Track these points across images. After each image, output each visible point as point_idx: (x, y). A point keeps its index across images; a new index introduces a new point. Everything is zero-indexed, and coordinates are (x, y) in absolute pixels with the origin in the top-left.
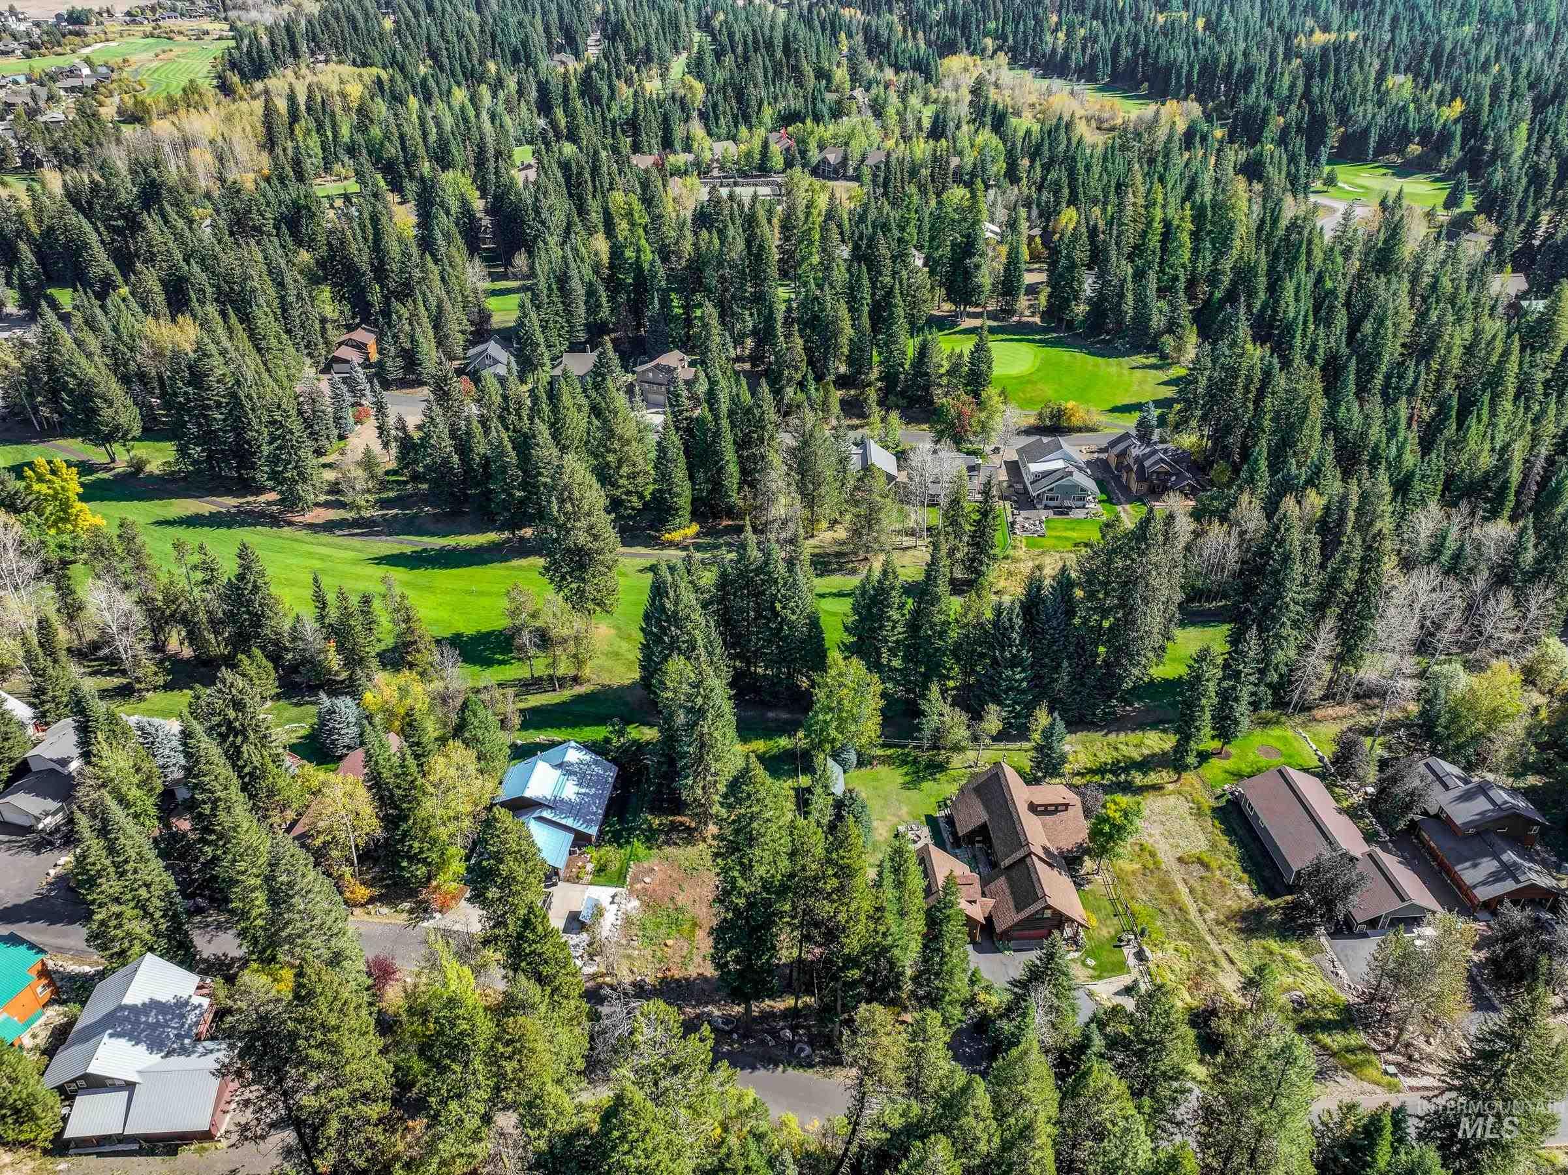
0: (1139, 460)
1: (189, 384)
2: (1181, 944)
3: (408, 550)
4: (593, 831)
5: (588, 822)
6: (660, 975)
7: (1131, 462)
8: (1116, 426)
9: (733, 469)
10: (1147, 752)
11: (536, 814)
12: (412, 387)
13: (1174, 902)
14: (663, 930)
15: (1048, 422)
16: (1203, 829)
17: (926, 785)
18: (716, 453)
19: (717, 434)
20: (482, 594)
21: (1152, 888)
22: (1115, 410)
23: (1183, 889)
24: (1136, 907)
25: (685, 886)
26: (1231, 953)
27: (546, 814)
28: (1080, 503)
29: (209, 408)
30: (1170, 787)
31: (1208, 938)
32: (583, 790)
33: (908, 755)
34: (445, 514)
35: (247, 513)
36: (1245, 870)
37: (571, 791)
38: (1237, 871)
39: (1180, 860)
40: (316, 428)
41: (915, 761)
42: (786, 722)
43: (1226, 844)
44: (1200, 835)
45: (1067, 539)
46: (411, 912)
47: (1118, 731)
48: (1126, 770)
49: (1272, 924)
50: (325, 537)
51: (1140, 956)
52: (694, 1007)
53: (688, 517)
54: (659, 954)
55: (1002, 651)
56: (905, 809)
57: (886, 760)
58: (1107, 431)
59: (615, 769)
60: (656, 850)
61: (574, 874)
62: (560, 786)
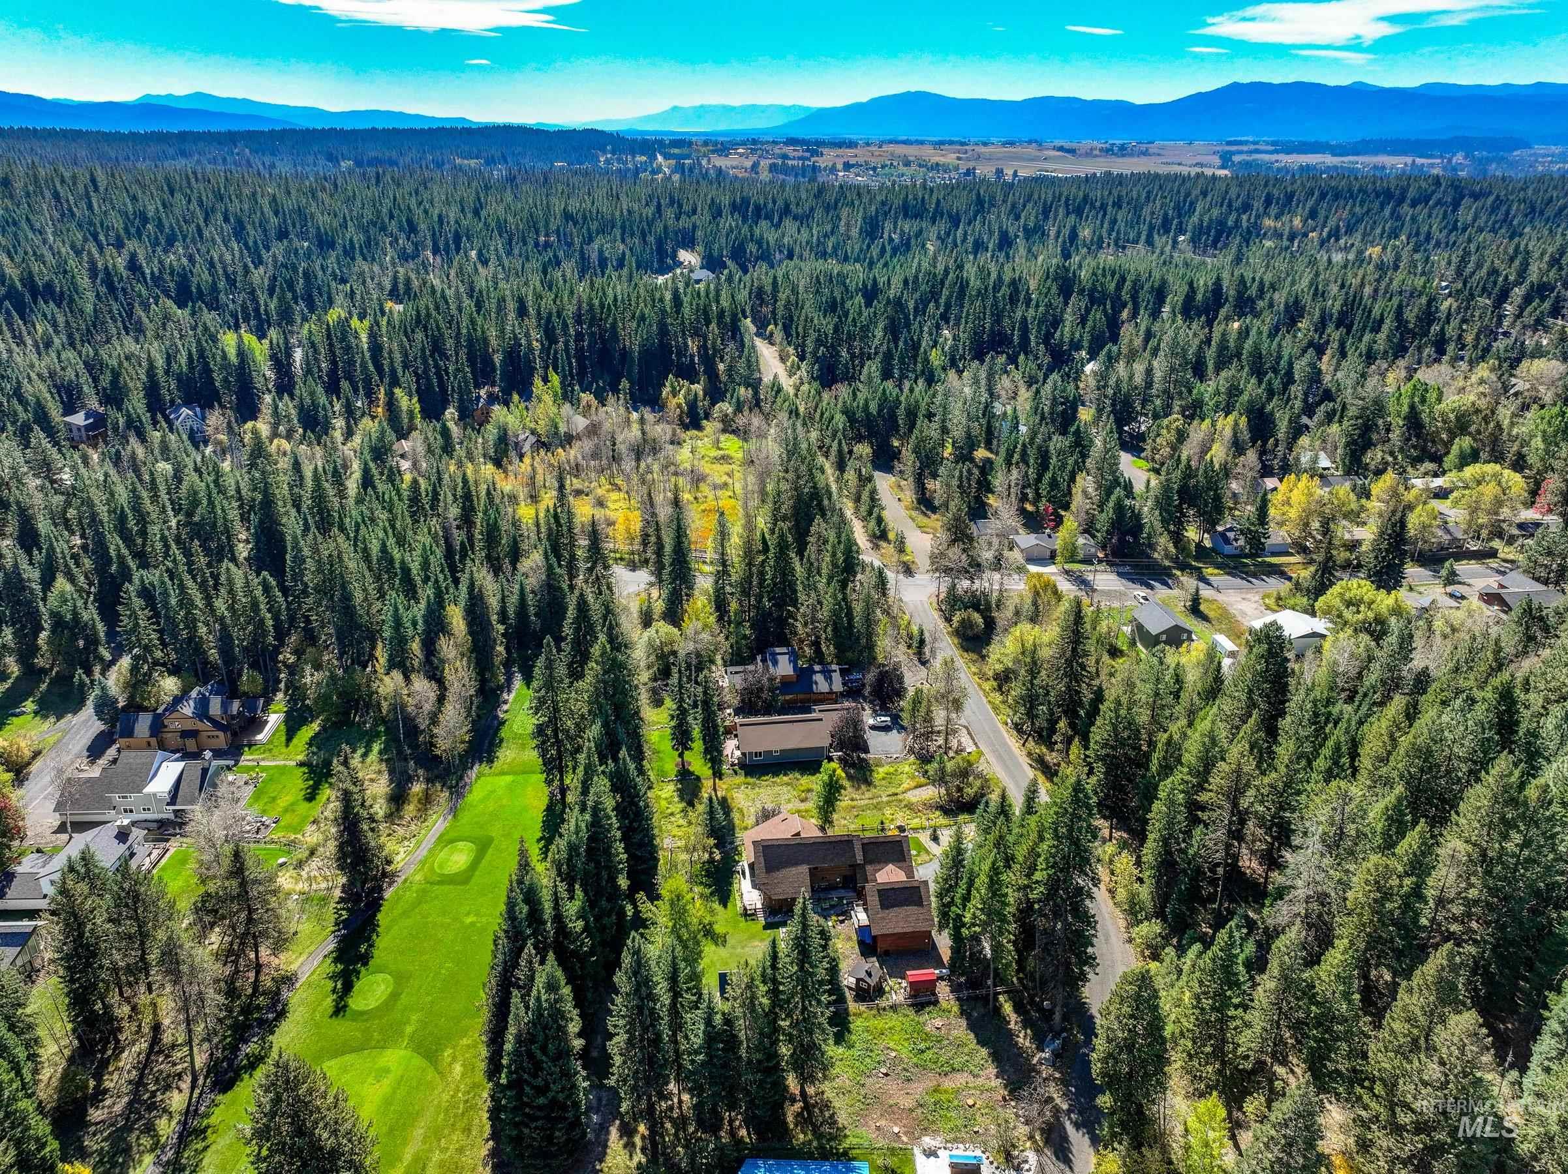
10: (676, 799)
17: (720, 929)
25: (891, 1102)
26: (889, 793)
43: (787, 778)
44: (777, 788)
49: (860, 773)
52: (1038, 1071)
60: (847, 1132)
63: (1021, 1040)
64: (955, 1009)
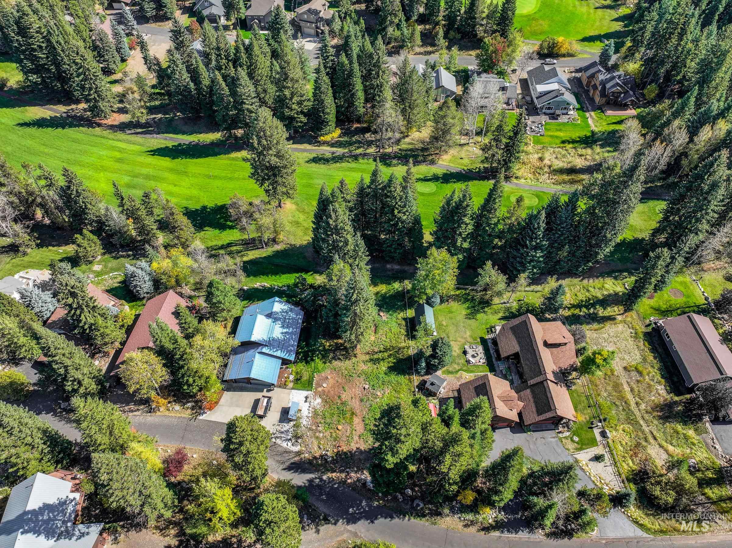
0: (603, 83)
1: (18, 34)
2: (627, 427)
3: (170, 144)
4: (292, 358)
5: (289, 352)
6: (335, 450)
7: (598, 84)
8: (586, 52)
9: (360, 95)
10: (606, 293)
11: (259, 350)
12: (162, 21)
13: (622, 398)
14: (335, 418)
15: (546, 51)
16: (638, 347)
17: (480, 316)
18: (350, 84)
19: (351, 74)
20: (215, 177)
21: (609, 388)
22: (585, 40)
23: (627, 388)
24: (601, 400)
25: (346, 388)
26: (655, 433)
27: (265, 350)
28: (565, 111)
29: (34, 50)
30: (619, 318)
31: (642, 422)
32: (285, 330)
33: (468, 294)
34: (189, 118)
35: (72, 117)
36: (663, 377)
37: (278, 332)
38: (658, 377)
39: (625, 368)
40: (106, 57)
41: (473, 299)
42: (398, 271)
43: (651, 358)
44: (637, 352)
45: (557, 137)
46: (193, 408)
47: (589, 277)
48: (593, 305)
49: (678, 413)
50: (120, 135)
51: (603, 434)
52: (356, 472)
53: (334, 125)
54: (334, 435)
55: (531, 241)
56: (468, 333)
57: (456, 298)
58: (580, 56)
59: (302, 313)
60: (328, 364)
61: (283, 382)
62: (271, 330)
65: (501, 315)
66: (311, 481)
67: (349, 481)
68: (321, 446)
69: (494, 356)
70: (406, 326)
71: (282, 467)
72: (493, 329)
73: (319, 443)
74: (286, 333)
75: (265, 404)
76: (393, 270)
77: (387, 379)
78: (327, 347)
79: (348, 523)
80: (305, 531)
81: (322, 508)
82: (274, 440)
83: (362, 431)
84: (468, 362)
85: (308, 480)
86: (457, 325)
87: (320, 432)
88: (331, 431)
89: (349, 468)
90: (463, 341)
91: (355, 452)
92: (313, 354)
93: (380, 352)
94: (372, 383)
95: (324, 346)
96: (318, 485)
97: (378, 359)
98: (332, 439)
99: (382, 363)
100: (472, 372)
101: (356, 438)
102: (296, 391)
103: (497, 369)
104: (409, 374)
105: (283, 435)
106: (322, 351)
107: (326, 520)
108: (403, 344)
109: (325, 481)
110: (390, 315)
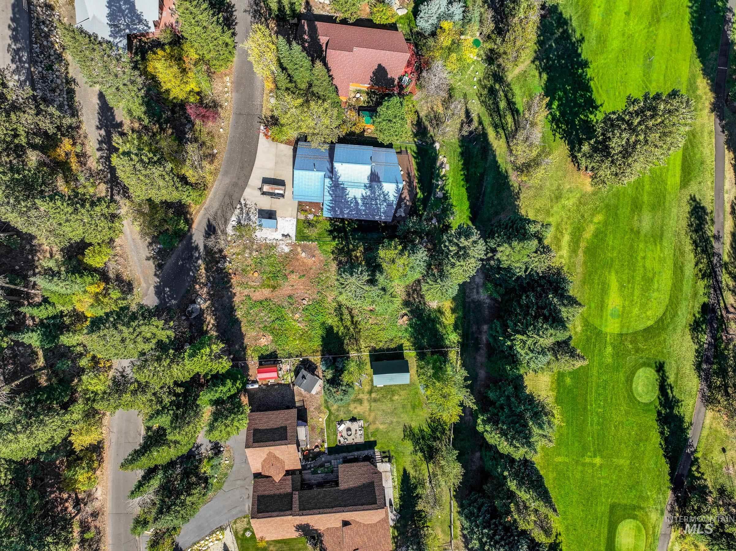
5: (333, 209)
6: (231, 271)
14: (268, 269)
25: (303, 279)
32: (360, 201)
37: (355, 193)
41: (435, 438)
52: (208, 293)
54: (249, 268)
56: (381, 427)
59: (390, 219)
60: (332, 257)
61: (304, 208)
62: (355, 185)
63: (212, 321)
64: (249, 352)
65: (412, 472)
66: (197, 248)
67: (197, 287)
68: (234, 256)
69: (350, 455)
70: (388, 349)
71: (211, 218)
72: (387, 459)
73: (238, 254)
74: (357, 203)
75: (277, 191)
76: (480, 333)
77: (317, 325)
78: (354, 253)
79: (156, 287)
80: (148, 247)
81: (170, 261)
82: (239, 206)
83: (254, 298)
84: (341, 422)
85: (197, 245)
86: (394, 412)
87: (250, 254)
88: (253, 266)
89: (212, 287)
90: (371, 419)
91: (231, 292)
92: (342, 237)
93: (352, 317)
94: (309, 308)
95: (354, 250)
96: (192, 256)
97: (342, 314)
98: (244, 267)
99: (336, 319)
100: (328, 426)
101: (246, 292)
102: (295, 223)
103: (333, 456)
104: (322, 351)
105: (244, 215)
106: (348, 248)
107: (159, 266)
108: (363, 344)
109: (196, 262)
110: (406, 330)
